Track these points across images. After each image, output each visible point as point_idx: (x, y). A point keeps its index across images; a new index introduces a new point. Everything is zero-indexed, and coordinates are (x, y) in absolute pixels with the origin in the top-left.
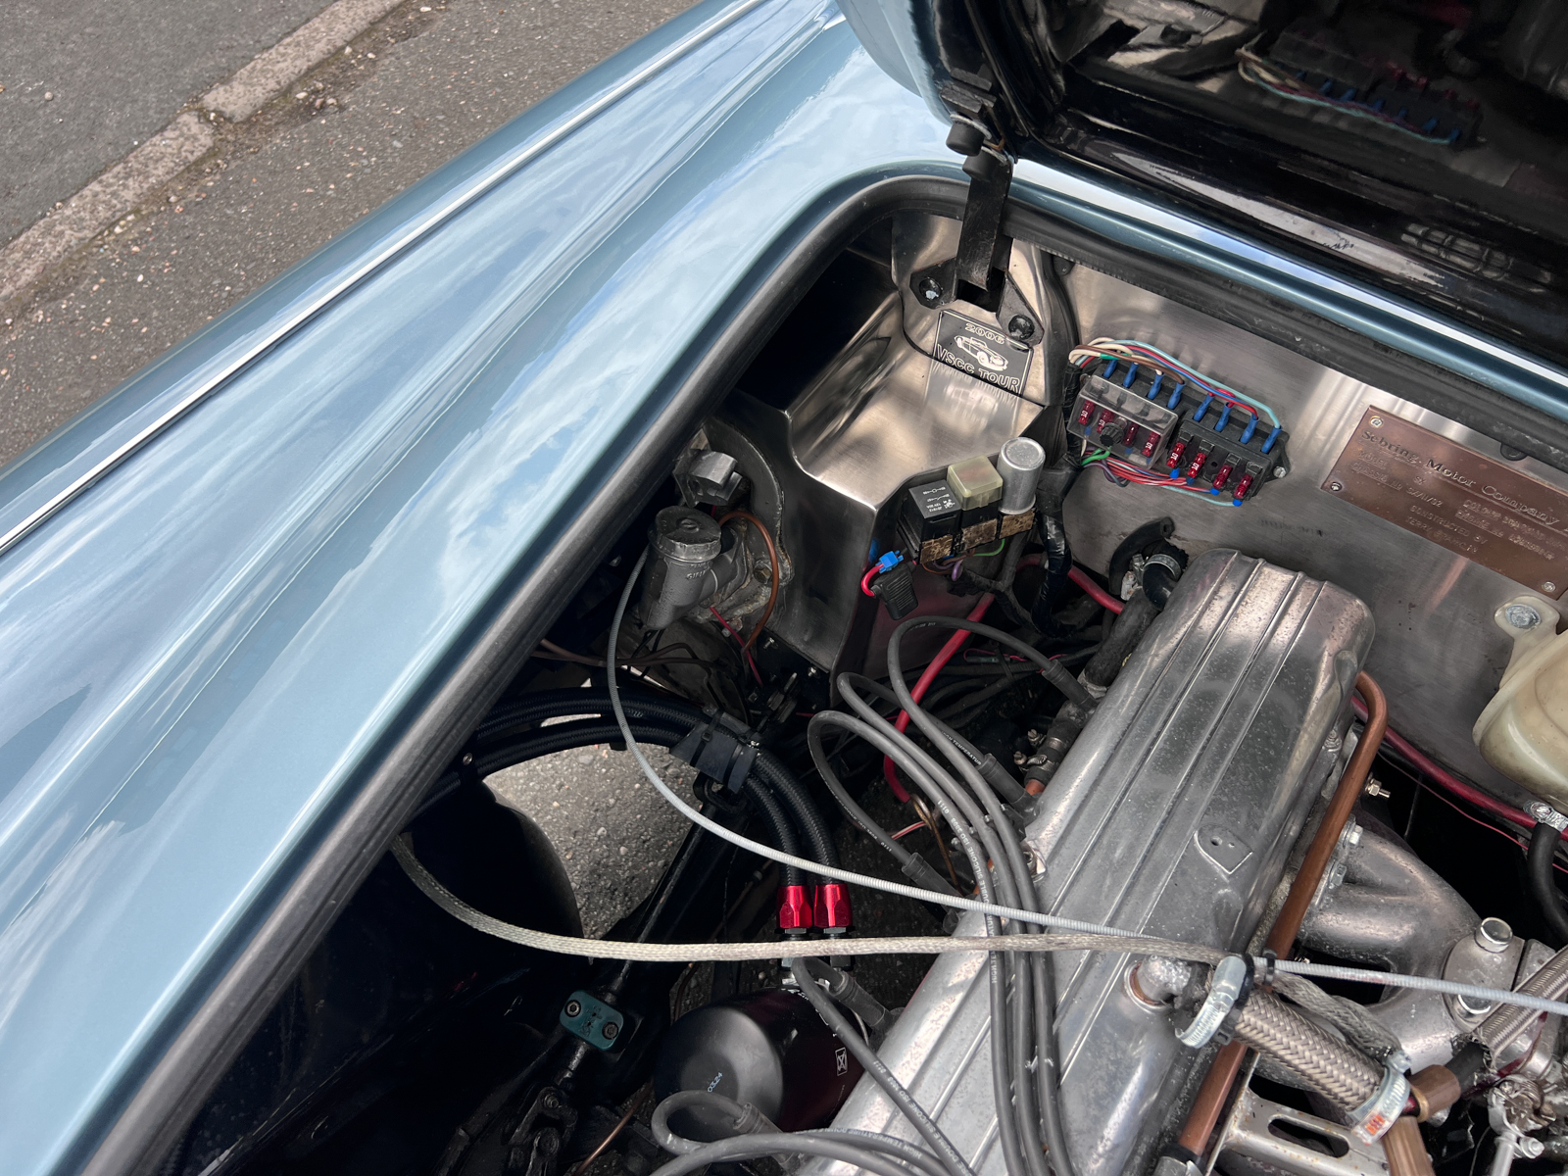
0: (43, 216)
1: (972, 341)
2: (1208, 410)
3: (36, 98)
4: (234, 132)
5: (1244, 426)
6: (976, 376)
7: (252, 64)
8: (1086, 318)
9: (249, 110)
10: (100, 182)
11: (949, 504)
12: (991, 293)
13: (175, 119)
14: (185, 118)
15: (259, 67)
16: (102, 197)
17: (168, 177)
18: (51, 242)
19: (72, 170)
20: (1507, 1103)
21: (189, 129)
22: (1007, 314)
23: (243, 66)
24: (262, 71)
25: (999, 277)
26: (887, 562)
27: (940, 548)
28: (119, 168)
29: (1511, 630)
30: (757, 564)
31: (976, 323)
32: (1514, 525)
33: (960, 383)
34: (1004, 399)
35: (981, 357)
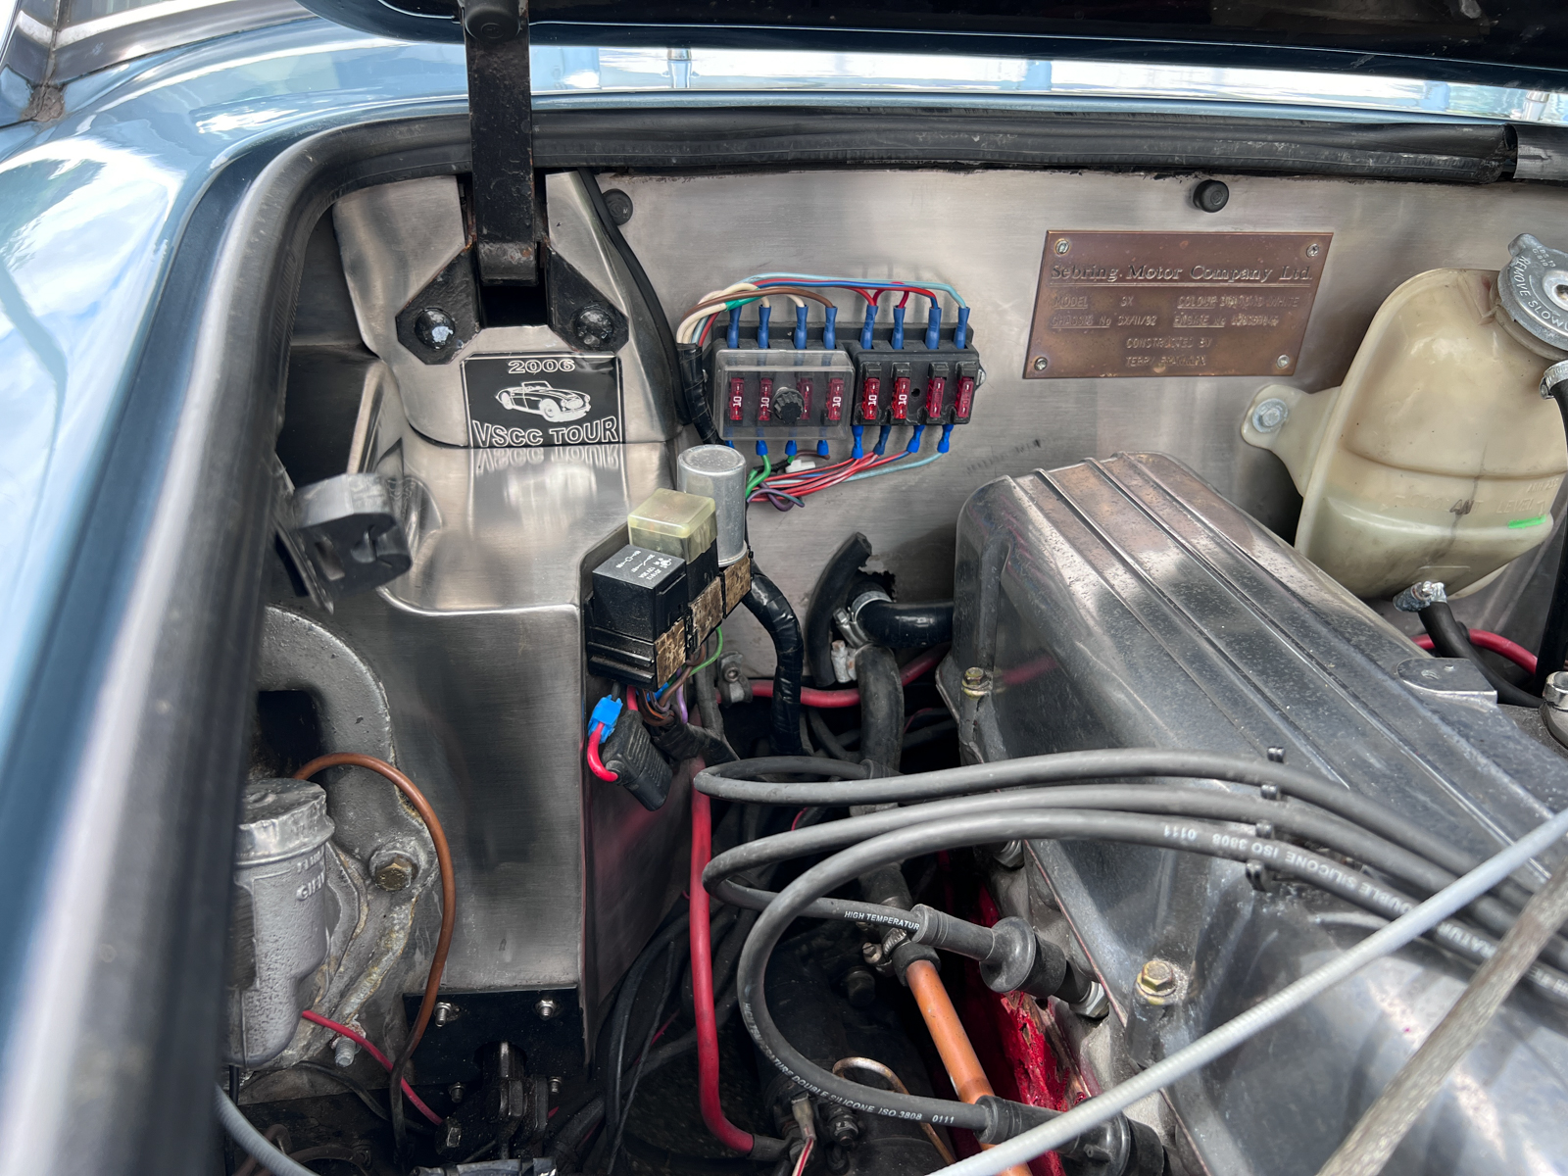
1: (524, 389)
2: (878, 336)
6: (548, 444)
11: (665, 563)
12: (535, 292)
22: (561, 312)
25: (542, 254)
26: (607, 714)
27: (674, 649)
29: (1271, 441)
30: (375, 861)
31: (523, 355)
32: (1232, 303)
33: (527, 469)
34: (601, 462)
35: (548, 410)
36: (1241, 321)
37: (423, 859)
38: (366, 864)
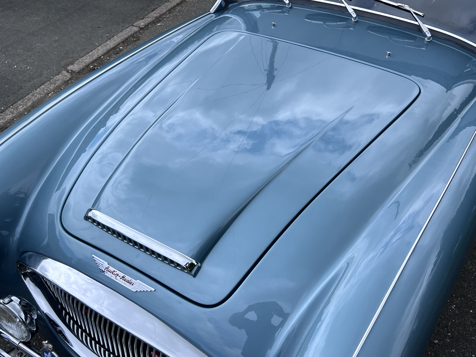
0: (31, 92)
3: (26, 69)
4: (76, 74)
7: (79, 60)
9: (79, 70)
10: (44, 85)
13: (61, 72)
14: (63, 72)
15: (80, 61)
16: (45, 88)
17: (61, 84)
18: (34, 98)
19: (37, 83)
21: (65, 74)
23: (76, 61)
24: (82, 62)
28: (49, 82)
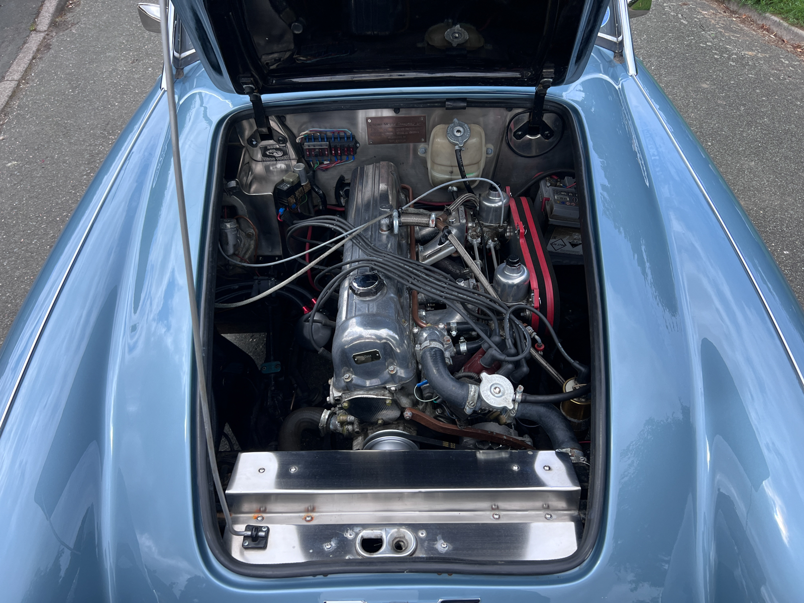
1: (271, 151)
2: (335, 138)
5: (344, 138)
6: (276, 160)
8: (295, 131)
11: (289, 186)
12: (270, 135)
20: (471, 237)
22: (275, 138)
25: (270, 129)
26: (281, 210)
27: (292, 200)
29: (423, 155)
30: (247, 233)
31: (270, 145)
32: (408, 129)
33: (273, 165)
34: (286, 163)
35: (275, 154)
36: (411, 132)
37: (254, 233)
38: (245, 233)
